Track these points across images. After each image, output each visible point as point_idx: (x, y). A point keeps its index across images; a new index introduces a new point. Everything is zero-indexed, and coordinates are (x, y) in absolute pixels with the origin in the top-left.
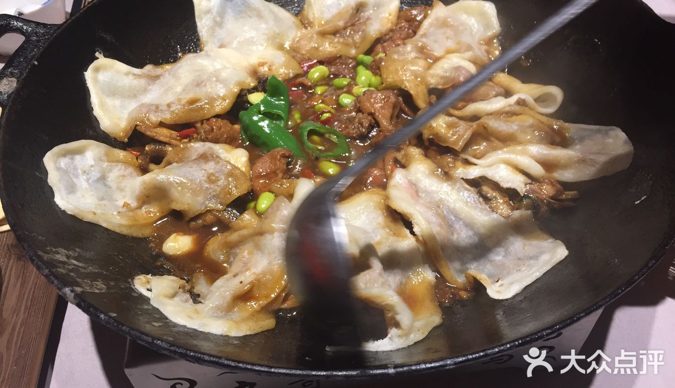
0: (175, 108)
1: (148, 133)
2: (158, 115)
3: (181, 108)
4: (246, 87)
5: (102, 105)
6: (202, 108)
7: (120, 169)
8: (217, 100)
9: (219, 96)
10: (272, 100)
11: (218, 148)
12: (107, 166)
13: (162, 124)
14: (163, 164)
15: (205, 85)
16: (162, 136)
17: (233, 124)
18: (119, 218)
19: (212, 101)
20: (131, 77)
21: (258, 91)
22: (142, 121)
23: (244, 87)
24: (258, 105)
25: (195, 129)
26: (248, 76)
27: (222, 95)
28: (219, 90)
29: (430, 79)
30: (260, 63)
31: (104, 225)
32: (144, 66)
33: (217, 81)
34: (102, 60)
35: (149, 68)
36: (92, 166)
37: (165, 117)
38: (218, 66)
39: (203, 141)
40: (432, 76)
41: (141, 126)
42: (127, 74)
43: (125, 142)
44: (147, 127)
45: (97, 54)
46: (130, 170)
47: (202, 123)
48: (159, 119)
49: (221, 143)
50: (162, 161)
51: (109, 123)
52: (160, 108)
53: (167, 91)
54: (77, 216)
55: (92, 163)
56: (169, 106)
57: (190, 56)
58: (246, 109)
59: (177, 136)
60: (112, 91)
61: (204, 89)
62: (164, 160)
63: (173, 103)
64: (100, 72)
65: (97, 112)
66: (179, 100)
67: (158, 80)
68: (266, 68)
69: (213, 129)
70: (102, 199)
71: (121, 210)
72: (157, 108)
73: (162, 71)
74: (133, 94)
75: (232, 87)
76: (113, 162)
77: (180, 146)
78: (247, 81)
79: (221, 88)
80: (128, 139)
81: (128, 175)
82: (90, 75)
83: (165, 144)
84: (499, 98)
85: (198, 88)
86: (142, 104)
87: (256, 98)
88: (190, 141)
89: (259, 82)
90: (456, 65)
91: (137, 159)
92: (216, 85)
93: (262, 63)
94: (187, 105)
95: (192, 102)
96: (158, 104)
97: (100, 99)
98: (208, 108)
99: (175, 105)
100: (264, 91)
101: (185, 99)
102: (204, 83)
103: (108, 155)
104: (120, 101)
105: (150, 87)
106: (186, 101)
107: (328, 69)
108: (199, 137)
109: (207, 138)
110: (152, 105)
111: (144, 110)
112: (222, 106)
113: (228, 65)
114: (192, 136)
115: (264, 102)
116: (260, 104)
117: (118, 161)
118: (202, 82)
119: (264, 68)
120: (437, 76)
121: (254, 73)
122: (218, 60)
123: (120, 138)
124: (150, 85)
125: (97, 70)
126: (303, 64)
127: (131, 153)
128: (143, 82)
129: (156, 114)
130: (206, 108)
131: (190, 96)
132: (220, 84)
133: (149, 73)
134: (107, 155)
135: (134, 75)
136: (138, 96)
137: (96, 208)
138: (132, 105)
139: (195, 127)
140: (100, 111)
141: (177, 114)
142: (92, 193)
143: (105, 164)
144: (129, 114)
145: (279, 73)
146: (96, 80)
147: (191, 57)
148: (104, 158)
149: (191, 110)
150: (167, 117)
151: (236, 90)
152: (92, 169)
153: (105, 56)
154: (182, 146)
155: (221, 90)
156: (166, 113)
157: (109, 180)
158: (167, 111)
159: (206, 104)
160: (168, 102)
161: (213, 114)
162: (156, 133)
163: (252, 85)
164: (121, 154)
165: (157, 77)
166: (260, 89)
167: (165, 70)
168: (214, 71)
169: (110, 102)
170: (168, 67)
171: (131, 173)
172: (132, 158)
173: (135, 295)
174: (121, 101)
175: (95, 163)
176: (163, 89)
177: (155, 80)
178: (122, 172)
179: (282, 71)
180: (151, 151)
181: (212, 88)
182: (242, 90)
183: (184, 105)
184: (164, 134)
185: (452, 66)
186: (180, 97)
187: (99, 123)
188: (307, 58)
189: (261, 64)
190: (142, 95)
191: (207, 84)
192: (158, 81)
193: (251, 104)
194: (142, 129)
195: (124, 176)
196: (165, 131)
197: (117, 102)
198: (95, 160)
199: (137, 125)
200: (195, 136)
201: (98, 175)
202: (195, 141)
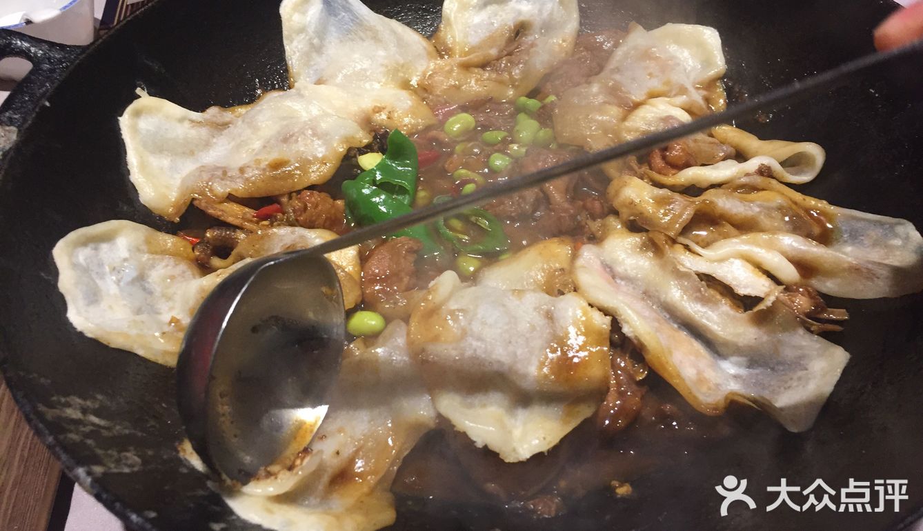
0: (251, 174)
1: (211, 211)
2: (226, 184)
3: (260, 175)
4: (358, 145)
5: (143, 166)
6: (290, 175)
7: (167, 266)
8: (313, 164)
9: (316, 158)
10: (394, 165)
11: (313, 236)
12: (149, 259)
13: (231, 198)
14: (231, 259)
15: (297, 141)
16: (232, 216)
17: (335, 198)
18: (162, 341)
19: (305, 164)
20: (187, 124)
21: (372, 151)
22: (202, 193)
23: (353, 145)
24: (372, 172)
25: (279, 206)
26: (359, 128)
27: (320, 155)
28: (316, 149)
29: (626, 135)
30: (375, 107)
31: (141, 352)
32: (207, 108)
33: (314, 135)
34: (145, 100)
35: (213, 111)
36: (125, 260)
37: (236, 187)
38: (315, 111)
39: (292, 225)
40: (629, 131)
41: (200, 200)
42: (181, 120)
43: (175, 221)
44: (209, 200)
45: (138, 91)
46: (183, 267)
47: (290, 198)
48: (228, 190)
49: (318, 228)
50: (230, 254)
51: (153, 194)
52: (229, 174)
53: (238, 147)
54: (101, 341)
55: (125, 254)
56: (242, 170)
57: (275, 94)
58: (354, 177)
59: (254, 217)
60: (159, 146)
61: (294, 147)
62: (234, 253)
63: (248, 167)
64: (142, 117)
65: (136, 177)
66: (258, 162)
67: (225, 129)
68: (384, 116)
69: (305, 208)
70: (138, 311)
71: (166, 329)
72: (225, 174)
73: (232, 116)
74: (188, 150)
75: (335, 145)
76: (156, 253)
77: (257, 233)
78: (358, 136)
79: (320, 146)
80: (180, 218)
81: (179, 275)
82: (127, 123)
83: (235, 228)
84: (730, 162)
85: (285, 145)
86: (203, 166)
87: (370, 161)
88: (272, 225)
89: (375, 138)
90: (665, 115)
91: (193, 250)
92: (313, 141)
93: (379, 108)
94: (268, 169)
95: (277, 165)
96: (225, 167)
97: (141, 157)
98: (300, 175)
99: (251, 170)
100: (382, 150)
101: (266, 160)
102: (294, 138)
103: (150, 243)
104: (169, 160)
105: (215, 140)
106: (267, 163)
107: (474, 117)
108: (285, 217)
109: (297, 220)
110: (217, 168)
111: (205, 176)
112: (320, 172)
113: (330, 111)
114: (276, 217)
115: (381, 167)
116: (375, 171)
117: (164, 252)
118: (291, 136)
119: (381, 115)
120: (637, 130)
121: (367, 122)
122: (315, 102)
123: (168, 215)
124: (214, 137)
125: (137, 114)
126: (438, 110)
127: (184, 238)
128: (204, 132)
129: (223, 182)
130: (296, 174)
131: (274, 156)
132: (319, 139)
133: (214, 119)
134: (148, 242)
135: (192, 121)
136: (196, 153)
137: (129, 327)
138: (188, 167)
139: (279, 203)
140: (140, 176)
141: (253, 183)
142: (125, 302)
143: (145, 257)
144: (183, 181)
145: (404, 123)
146: (135, 130)
147: (276, 97)
148: (144, 247)
149: (275, 178)
150: (239, 187)
151: (341, 150)
152: (125, 264)
153: (150, 94)
154: (259, 233)
155: (320, 149)
156: (238, 180)
157: (150, 280)
158: (239, 178)
159: (297, 168)
160: (241, 163)
161: (306, 185)
162: (222, 211)
163: (366, 141)
164: (169, 240)
165: (225, 125)
166: (376, 147)
167: (237, 114)
168: (310, 120)
169: (156, 162)
170: (241, 110)
171: (184, 272)
172: (185, 247)
173: (185, 471)
174: (171, 161)
175: (130, 255)
176: (233, 144)
177: (222, 130)
178: (170, 270)
179: (407, 120)
180: (215, 239)
181: (306, 145)
182: (350, 150)
183: (264, 170)
184: (234, 212)
185: (658, 116)
186: (259, 157)
187: (138, 194)
188: (443, 101)
189: (377, 110)
190: (202, 151)
191: (299, 139)
192: (226, 131)
193: (363, 170)
194: (202, 205)
195: (172, 278)
196: (235, 208)
197: (165, 162)
198: (129, 250)
199: (194, 199)
200: (279, 216)
201: (134, 274)
202: (279, 225)
